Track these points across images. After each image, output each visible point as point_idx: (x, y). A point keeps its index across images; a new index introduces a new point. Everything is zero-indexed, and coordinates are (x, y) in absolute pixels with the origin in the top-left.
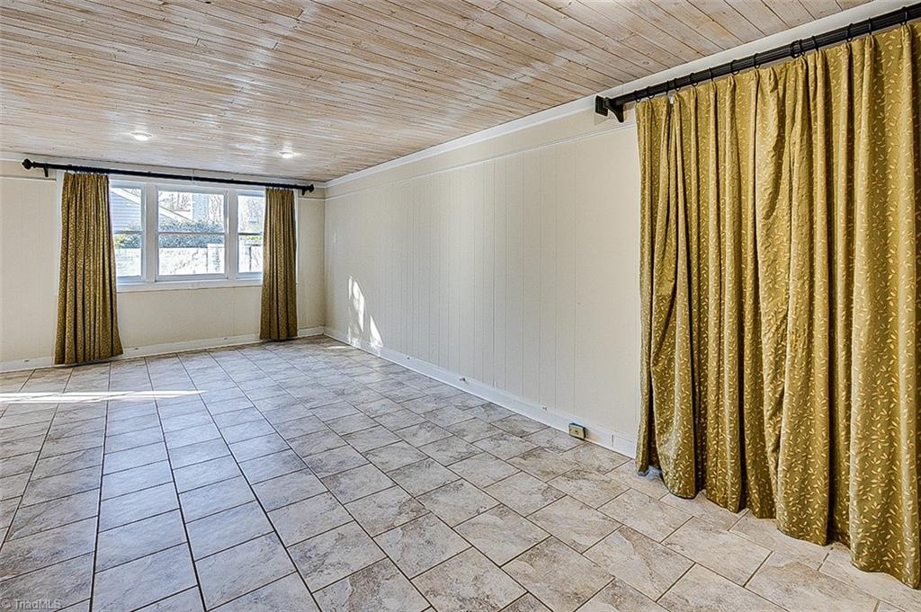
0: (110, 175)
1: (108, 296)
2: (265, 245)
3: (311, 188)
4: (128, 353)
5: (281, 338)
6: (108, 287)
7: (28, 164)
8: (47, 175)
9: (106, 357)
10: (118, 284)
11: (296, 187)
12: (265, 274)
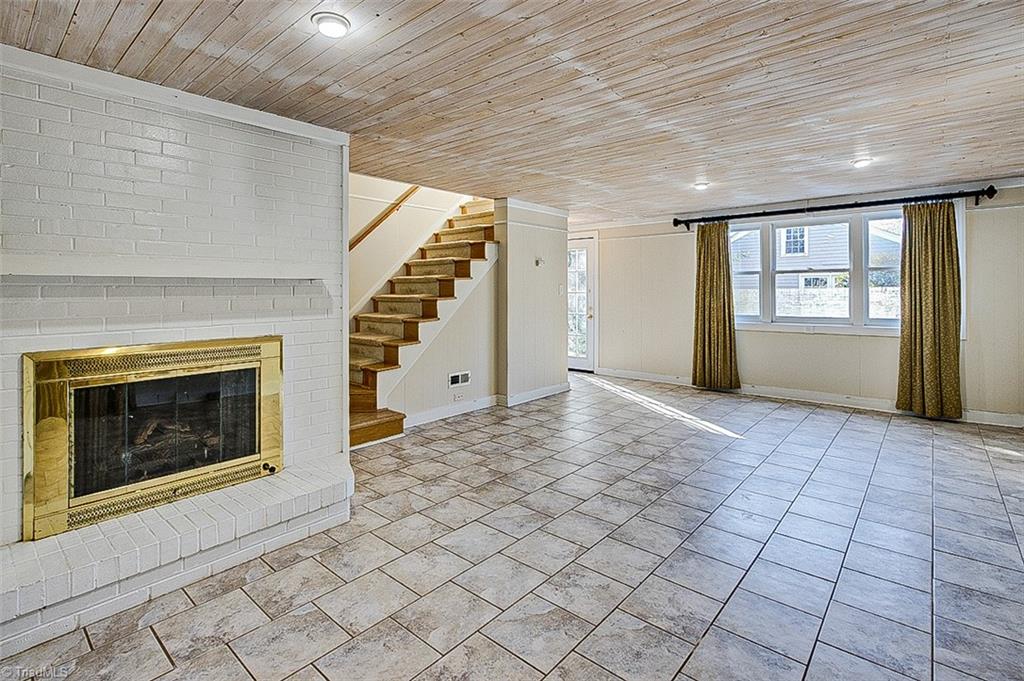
0: (730, 221)
1: (728, 332)
2: (903, 283)
3: (991, 192)
4: (746, 388)
5: (927, 415)
6: (727, 324)
7: (676, 223)
8: (688, 229)
9: (725, 388)
10: (737, 322)
11: (961, 195)
12: (903, 322)
